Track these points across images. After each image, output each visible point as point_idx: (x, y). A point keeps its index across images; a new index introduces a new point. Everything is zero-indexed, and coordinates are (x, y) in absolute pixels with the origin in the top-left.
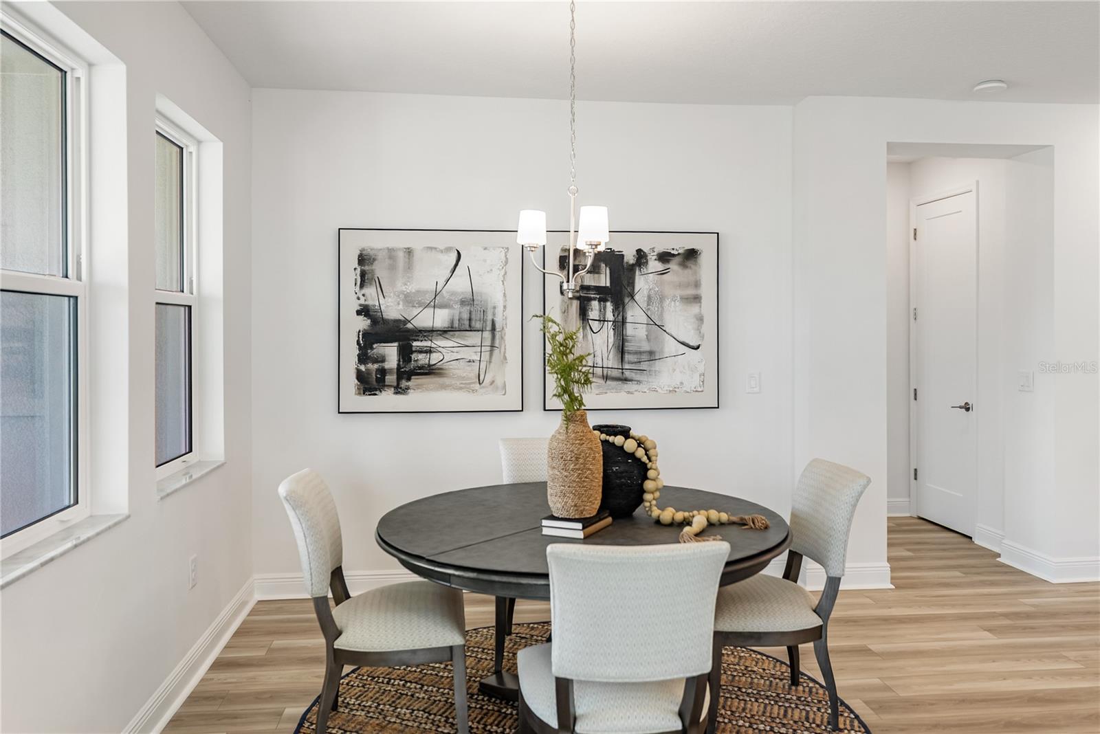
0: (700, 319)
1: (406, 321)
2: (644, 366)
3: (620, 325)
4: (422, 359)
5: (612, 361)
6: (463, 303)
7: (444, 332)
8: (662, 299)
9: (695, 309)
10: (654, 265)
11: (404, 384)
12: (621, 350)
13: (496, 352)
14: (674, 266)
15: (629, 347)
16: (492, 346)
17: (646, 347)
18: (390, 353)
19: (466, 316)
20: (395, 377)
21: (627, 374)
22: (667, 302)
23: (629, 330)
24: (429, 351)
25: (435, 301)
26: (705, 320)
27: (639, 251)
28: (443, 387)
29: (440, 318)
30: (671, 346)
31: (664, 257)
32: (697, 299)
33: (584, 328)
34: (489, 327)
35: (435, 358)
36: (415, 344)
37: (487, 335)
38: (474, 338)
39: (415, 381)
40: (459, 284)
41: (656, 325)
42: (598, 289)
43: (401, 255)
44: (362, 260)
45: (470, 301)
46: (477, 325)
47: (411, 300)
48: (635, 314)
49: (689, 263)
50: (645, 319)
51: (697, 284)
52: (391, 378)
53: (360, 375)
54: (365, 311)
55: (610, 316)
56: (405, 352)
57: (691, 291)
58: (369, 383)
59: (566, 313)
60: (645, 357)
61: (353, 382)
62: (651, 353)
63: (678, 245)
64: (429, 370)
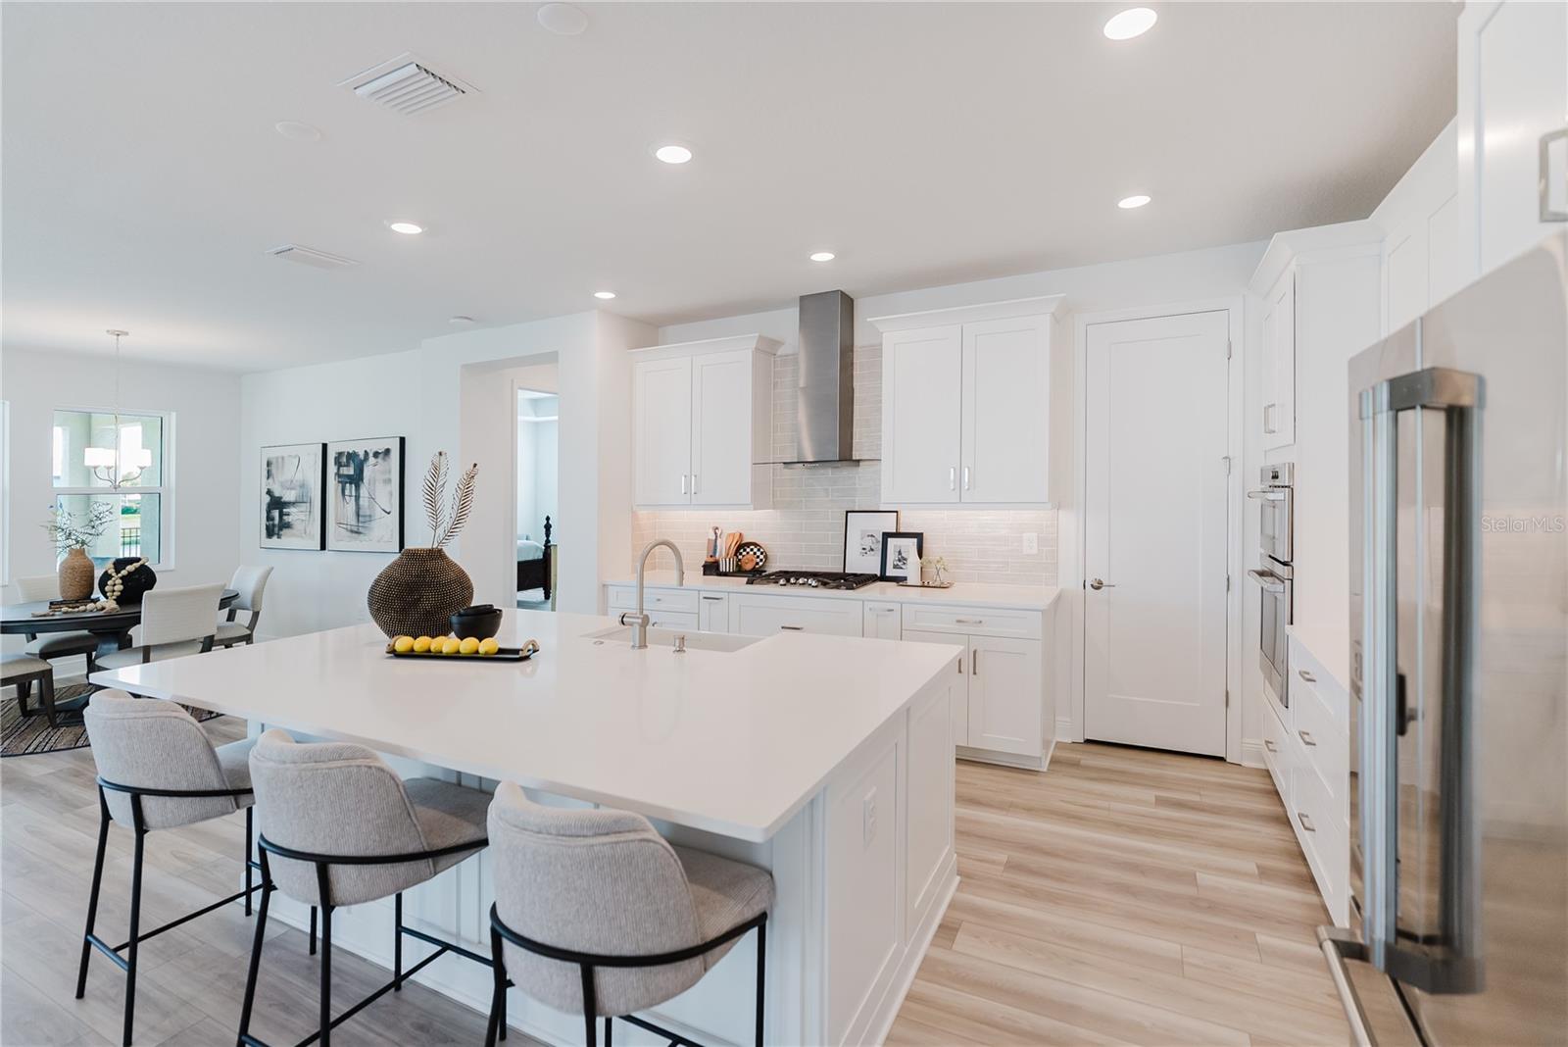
0: (391, 494)
1: (281, 498)
2: (366, 525)
3: (357, 498)
5: (354, 522)
6: (300, 486)
11: (281, 533)
12: (358, 515)
14: (380, 460)
15: (361, 513)
17: (368, 514)
19: (301, 494)
21: (361, 530)
22: (377, 484)
23: (361, 502)
25: (291, 486)
27: (366, 451)
28: (294, 535)
29: (293, 496)
30: (379, 513)
31: (376, 455)
32: (390, 480)
36: (284, 510)
37: (308, 504)
38: (304, 507)
39: (285, 532)
40: (299, 477)
41: (372, 498)
42: (348, 476)
43: (280, 460)
44: (269, 464)
45: (302, 486)
46: (305, 500)
47: (283, 486)
48: (364, 491)
49: (387, 458)
50: (367, 495)
51: (390, 472)
52: (276, 529)
53: (267, 527)
54: (269, 492)
55: (354, 493)
56: (281, 515)
57: (387, 476)
58: (270, 533)
59: (336, 490)
60: (368, 519)
61: (264, 531)
62: (370, 516)
63: (381, 447)
64: (288, 526)
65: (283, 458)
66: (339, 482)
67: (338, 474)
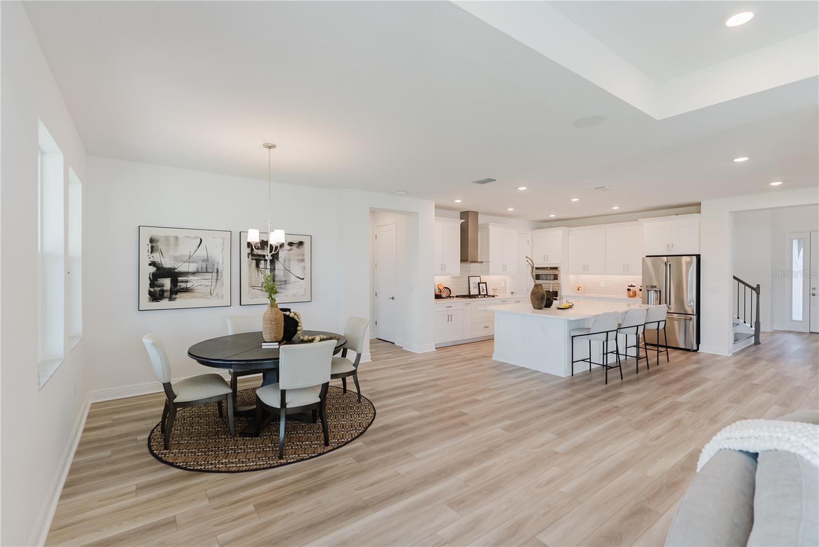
0: (304, 268)
1: (175, 269)
2: (282, 286)
3: (273, 270)
4: (183, 285)
6: (203, 261)
7: (194, 273)
8: (290, 261)
9: (302, 264)
10: (287, 247)
11: (174, 296)
12: (274, 280)
13: (219, 281)
14: (294, 247)
15: (276, 279)
16: (217, 279)
17: (284, 279)
18: (167, 283)
19: (204, 266)
20: (169, 293)
22: (291, 262)
23: (277, 272)
24: (187, 282)
25: (190, 260)
26: (306, 268)
28: (194, 297)
29: (192, 267)
30: (293, 278)
31: (291, 244)
32: (303, 260)
33: (258, 271)
34: (216, 271)
35: (189, 285)
36: (179, 278)
37: (215, 274)
38: (208, 276)
39: (179, 295)
40: (201, 253)
41: (287, 270)
42: (263, 256)
43: (172, 239)
44: (151, 241)
45: (206, 260)
46: (210, 270)
47: (176, 259)
48: (279, 266)
49: (300, 247)
50: (283, 268)
51: (303, 255)
52: (167, 294)
53: (150, 293)
54: (153, 264)
55: (269, 267)
56: (174, 282)
57: (301, 258)
58: (155, 296)
59: (250, 265)
60: (283, 283)
61: (145, 296)
62: (285, 281)
63: (296, 240)
64: (186, 290)
65: (176, 238)
66: (252, 259)
67: (251, 254)
